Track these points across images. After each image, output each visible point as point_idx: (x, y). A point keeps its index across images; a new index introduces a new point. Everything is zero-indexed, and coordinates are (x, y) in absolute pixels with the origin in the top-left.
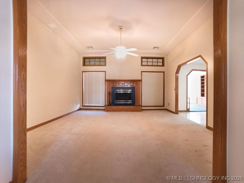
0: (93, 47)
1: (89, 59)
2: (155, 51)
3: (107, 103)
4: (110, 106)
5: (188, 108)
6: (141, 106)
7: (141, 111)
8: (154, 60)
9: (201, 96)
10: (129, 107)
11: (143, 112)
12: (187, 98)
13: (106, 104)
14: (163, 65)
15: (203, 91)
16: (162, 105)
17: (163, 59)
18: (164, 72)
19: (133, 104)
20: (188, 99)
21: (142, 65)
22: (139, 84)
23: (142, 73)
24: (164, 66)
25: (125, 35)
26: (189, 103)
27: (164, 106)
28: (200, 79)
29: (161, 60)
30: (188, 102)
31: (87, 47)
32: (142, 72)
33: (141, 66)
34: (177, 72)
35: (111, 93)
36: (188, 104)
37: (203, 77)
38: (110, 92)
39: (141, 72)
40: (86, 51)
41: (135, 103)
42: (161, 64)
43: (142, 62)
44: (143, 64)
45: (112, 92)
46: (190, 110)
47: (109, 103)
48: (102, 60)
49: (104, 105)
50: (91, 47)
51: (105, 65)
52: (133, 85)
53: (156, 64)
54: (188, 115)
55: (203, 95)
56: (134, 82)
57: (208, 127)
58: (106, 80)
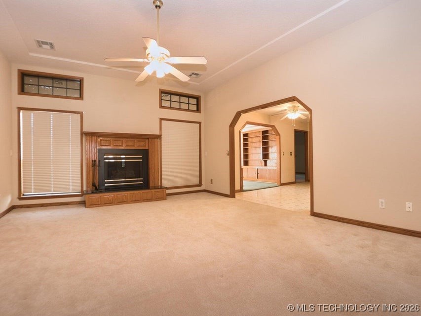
0: (55, 45)
1: (36, 79)
3: (87, 187)
4: (96, 193)
6: (162, 187)
7: (165, 198)
8: (183, 99)
9: (244, 165)
10: (141, 191)
13: (85, 189)
14: (198, 110)
15: (246, 156)
16: (198, 183)
17: (198, 98)
18: (200, 123)
19: (146, 186)
21: (161, 107)
22: (156, 143)
23: (161, 122)
24: (200, 112)
27: (200, 185)
29: (194, 101)
31: (38, 42)
32: (161, 119)
34: (234, 123)
35: (97, 163)
37: (246, 135)
38: (95, 161)
39: (159, 120)
40: (31, 54)
41: (148, 183)
42: (195, 108)
43: (161, 100)
44: (163, 103)
45: (99, 161)
47: (94, 185)
48: (70, 85)
49: (80, 190)
50: (51, 44)
51: (81, 97)
52: (145, 146)
53: (186, 107)
55: (246, 163)
56: (146, 140)
58: (84, 134)
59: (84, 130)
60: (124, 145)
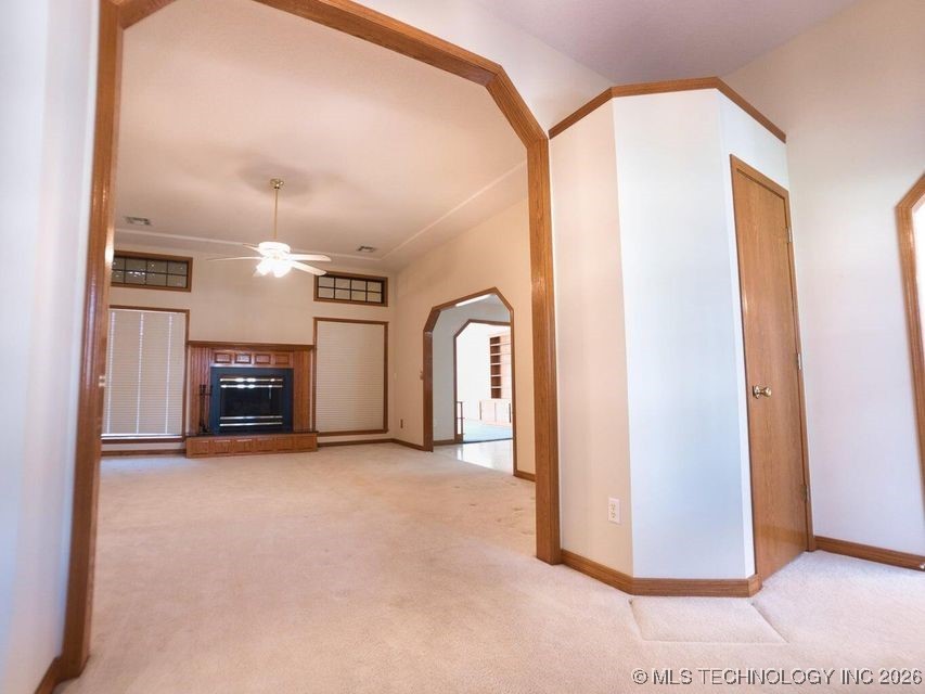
0: (152, 222)
1: (122, 260)
2: (364, 257)
3: (191, 426)
4: (204, 435)
5: (459, 432)
6: (314, 431)
7: (316, 451)
8: (357, 284)
9: (493, 397)
10: (275, 436)
11: (323, 451)
12: (456, 402)
13: (187, 430)
14: (384, 302)
15: (496, 381)
16: (381, 427)
17: (383, 282)
18: (385, 324)
19: (287, 427)
20: (459, 405)
21: (317, 298)
22: (306, 359)
23: (316, 325)
24: (387, 306)
25: (291, 207)
26: (462, 418)
27: (385, 430)
28: (487, 346)
29: (377, 287)
30: (459, 416)
32: (317, 319)
33: (315, 300)
34: (430, 325)
35: (208, 389)
36: (459, 421)
37: (495, 340)
38: (204, 386)
39: (312, 321)
41: (291, 424)
42: (378, 298)
43: (318, 287)
44: (322, 292)
45: (212, 387)
46: (465, 438)
47: (201, 424)
48: (173, 267)
49: (180, 431)
50: (146, 220)
51: (188, 288)
52: (288, 363)
53: (361, 296)
54: (459, 452)
55: (496, 394)
56: (291, 354)
57: (518, 474)
58: (189, 344)
59: (190, 339)
60: (253, 362)
